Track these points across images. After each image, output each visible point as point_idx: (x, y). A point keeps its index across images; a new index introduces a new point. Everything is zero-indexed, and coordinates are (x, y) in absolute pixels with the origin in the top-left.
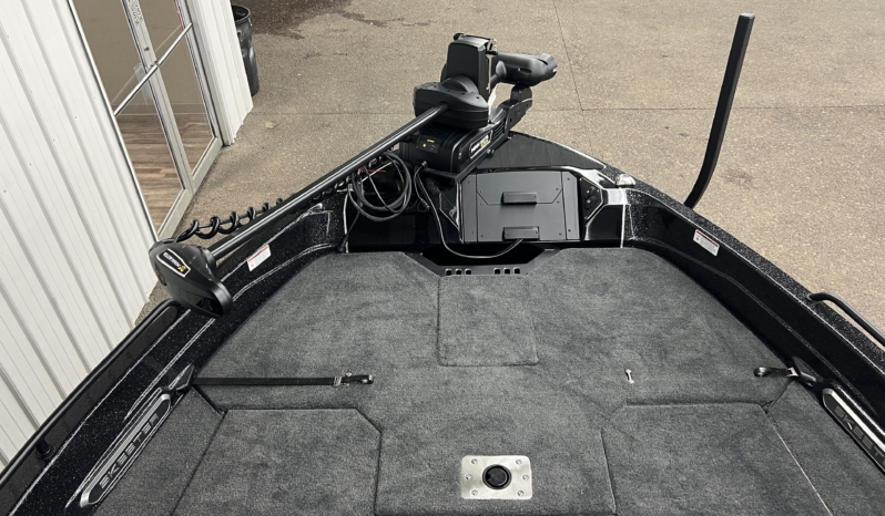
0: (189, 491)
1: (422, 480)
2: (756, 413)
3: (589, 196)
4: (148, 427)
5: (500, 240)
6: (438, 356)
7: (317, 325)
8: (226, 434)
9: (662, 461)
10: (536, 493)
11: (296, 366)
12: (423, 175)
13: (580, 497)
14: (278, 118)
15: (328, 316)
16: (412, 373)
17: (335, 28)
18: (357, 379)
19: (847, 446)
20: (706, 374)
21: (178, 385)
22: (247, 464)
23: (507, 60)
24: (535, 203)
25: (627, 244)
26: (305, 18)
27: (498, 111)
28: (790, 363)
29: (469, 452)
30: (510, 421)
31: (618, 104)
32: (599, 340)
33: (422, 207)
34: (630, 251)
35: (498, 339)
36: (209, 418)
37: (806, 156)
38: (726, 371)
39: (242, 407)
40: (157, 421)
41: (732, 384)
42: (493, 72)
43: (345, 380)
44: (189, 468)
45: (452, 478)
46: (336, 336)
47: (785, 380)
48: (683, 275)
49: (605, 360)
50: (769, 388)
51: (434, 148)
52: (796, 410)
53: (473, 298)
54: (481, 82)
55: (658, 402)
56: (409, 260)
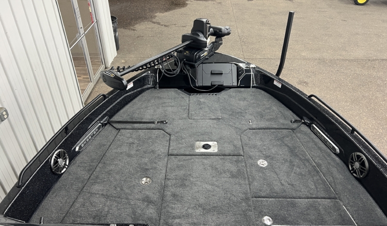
0: (109, 149)
1: (183, 147)
2: (290, 132)
3: (240, 71)
4: (95, 133)
5: (210, 85)
6: (189, 117)
7: (149, 108)
8: (120, 135)
9: (259, 143)
10: (219, 150)
11: (142, 119)
12: (185, 64)
13: (232, 151)
14: (127, 59)
15: (152, 106)
16: (180, 121)
17: (149, 27)
18: (162, 122)
19: (317, 140)
20: (275, 122)
21: (104, 122)
22: (127, 143)
23: (214, 28)
24: (222, 74)
25: (253, 87)
26: (137, 23)
27: (210, 44)
28: (302, 118)
29: (198, 141)
30: (211, 133)
31: (258, 57)
32: (241, 113)
33: (184, 73)
34: (254, 89)
35: (208, 112)
36: (114, 132)
37: (329, 76)
38: (282, 121)
39: (125, 129)
40: (97, 131)
41: (283, 124)
42: (209, 31)
43: (158, 122)
44: (109, 143)
45: (193, 147)
46: (155, 111)
47: (300, 124)
48: (271, 96)
49: (243, 118)
50: (295, 125)
51: (188, 54)
52: (303, 131)
53: (200, 101)
54: (204, 33)
55: (259, 129)
56: (179, 91)
